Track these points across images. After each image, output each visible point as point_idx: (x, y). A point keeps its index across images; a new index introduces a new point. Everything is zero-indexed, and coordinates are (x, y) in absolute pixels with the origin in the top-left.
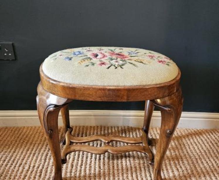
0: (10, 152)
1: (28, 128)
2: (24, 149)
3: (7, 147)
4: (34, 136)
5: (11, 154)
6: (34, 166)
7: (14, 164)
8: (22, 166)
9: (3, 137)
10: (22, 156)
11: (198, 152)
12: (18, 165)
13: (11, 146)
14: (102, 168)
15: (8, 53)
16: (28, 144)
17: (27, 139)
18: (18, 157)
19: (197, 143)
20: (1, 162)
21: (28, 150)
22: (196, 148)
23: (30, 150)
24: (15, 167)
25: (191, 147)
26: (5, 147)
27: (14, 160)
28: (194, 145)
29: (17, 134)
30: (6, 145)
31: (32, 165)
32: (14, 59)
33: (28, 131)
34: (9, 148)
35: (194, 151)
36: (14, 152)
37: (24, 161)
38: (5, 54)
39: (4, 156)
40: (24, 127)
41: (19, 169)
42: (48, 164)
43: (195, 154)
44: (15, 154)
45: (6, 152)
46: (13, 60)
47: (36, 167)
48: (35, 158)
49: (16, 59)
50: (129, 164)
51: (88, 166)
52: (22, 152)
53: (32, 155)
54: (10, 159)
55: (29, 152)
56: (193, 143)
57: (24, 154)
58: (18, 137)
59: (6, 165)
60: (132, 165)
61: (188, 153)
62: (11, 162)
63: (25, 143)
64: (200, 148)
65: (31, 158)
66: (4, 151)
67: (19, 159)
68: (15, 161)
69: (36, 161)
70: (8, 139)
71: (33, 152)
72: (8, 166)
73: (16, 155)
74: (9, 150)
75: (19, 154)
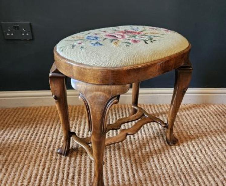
0: (31, 127)
1: (45, 107)
2: (44, 125)
3: (28, 123)
4: (52, 114)
5: (33, 129)
6: (56, 138)
7: (37, 137)
8: (45, 138)
9: (22, 116)
10: (44, 130)
11: (207, 122)
12: (41, 138)
13: (32, 123)
15: (25, 33)
16: (48, 121)
17: (46, 116)
18: (40, 132)
19: (206, 116)
21: (48, 125)
22: (205, 120)
23: (50, 125)
24: (39, 139)
25: (200, 119)
26: (25, 123)
27: (37, 133)
28: (203, 117)
29: (36, 112)
30: (27, 122)
31: (54, 137)
32: (31, 38)
33: (46, 110)
34: (30, 124)
35: (203, 122)
36: (36, 127)
37: (47, 135)
38: (23, 34)
39: (27, 131)
40: (41, 107)
41: (43, 141)
43: (204, 124)
44: (37, 129)
45: (27, 128)
46: (30, 40)
47: (58, 139)
48: (56, 132)
49: (33, 39)
50: (144, 134)
52: (43, 128)
53: (53, 129)
54: (33, 133)
55: (50, 127)
56: (202, 116)
57: (45, 128)
58: (37, 115)
59: (30, 138)
60: (147, 135)
61: (197, 123)
62: (34, 135)
63: (44, 120)
64: (209, 120)
65: (52, 132)
66: (26, 126)
67: (41, 133)
68: (38, 135)
69: (58, 134)
70: (28, 116)
71: (54, 127)
72: (32, 139)
73: (38, 130)
74: (30, 126)
75: (40, 130)
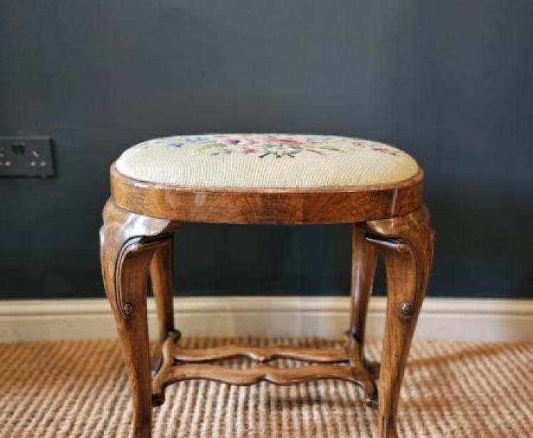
0: (26, 394)
1: (72, 343)
2: (59, 390)
3: (20, 384)
4: (87, 362)
5: (27, 399)
6: (83, 425)
7: (34, 421)
8: (53, 424)
9: (11, 364)
10: (55, 403)
11: (488, 390)
12: (44, 421)
13: (30, 382)
14: (251, 425)
15: (38, 161)
16: (72, 377)
17: (70, 366)
18: (44, 406)
19: (486, 372)
20: (4, 416)
21: (70, 390)
22: (483, 382)
23: (75, 389)
24: (36, 426)
25: (471, 380)
26: (14, 384)
27: (35, 411)
28: (478, 376)
30: (18, 380)
31: (78, 422)
33: (73, 350)
34: (24, 385)
35: (477, 389)
36: (36, 394)
37: (60, 414)
38: (33, 164)
39: (11, 404)
40: (63, 342)
41: (45, 431)
42: (119, 420)
43: (481, 395)
44: (39, 398)
45: (15, 394)
46: (49, 177)
47: (87, 427)
48: (86, 406)
49: (55, 175)
50: (319, 417)
51: (216, 425)
52: (55, 395)
53: (78, 401)
54: (25, 410)
55: (72, 395)
56: (474, 372)
57: (59, 398)
58: (48, 363)
59: (15, 423)
60: (327, 420)
61: (462, 392)
62: (26, 416)
63: (63, 375)
64: (493, 383)
65: (75, 407)
66: (12, 391)
67: (46, 410)
68: (38, 415)
69: (88, 413)
70: (25, 366)
71: (83, 393)
72: (20, 425)
73: (41, 402)
74: (24, 390)
75: (46, 401)
